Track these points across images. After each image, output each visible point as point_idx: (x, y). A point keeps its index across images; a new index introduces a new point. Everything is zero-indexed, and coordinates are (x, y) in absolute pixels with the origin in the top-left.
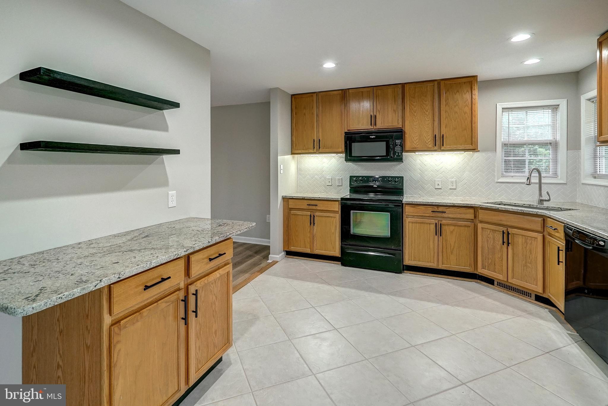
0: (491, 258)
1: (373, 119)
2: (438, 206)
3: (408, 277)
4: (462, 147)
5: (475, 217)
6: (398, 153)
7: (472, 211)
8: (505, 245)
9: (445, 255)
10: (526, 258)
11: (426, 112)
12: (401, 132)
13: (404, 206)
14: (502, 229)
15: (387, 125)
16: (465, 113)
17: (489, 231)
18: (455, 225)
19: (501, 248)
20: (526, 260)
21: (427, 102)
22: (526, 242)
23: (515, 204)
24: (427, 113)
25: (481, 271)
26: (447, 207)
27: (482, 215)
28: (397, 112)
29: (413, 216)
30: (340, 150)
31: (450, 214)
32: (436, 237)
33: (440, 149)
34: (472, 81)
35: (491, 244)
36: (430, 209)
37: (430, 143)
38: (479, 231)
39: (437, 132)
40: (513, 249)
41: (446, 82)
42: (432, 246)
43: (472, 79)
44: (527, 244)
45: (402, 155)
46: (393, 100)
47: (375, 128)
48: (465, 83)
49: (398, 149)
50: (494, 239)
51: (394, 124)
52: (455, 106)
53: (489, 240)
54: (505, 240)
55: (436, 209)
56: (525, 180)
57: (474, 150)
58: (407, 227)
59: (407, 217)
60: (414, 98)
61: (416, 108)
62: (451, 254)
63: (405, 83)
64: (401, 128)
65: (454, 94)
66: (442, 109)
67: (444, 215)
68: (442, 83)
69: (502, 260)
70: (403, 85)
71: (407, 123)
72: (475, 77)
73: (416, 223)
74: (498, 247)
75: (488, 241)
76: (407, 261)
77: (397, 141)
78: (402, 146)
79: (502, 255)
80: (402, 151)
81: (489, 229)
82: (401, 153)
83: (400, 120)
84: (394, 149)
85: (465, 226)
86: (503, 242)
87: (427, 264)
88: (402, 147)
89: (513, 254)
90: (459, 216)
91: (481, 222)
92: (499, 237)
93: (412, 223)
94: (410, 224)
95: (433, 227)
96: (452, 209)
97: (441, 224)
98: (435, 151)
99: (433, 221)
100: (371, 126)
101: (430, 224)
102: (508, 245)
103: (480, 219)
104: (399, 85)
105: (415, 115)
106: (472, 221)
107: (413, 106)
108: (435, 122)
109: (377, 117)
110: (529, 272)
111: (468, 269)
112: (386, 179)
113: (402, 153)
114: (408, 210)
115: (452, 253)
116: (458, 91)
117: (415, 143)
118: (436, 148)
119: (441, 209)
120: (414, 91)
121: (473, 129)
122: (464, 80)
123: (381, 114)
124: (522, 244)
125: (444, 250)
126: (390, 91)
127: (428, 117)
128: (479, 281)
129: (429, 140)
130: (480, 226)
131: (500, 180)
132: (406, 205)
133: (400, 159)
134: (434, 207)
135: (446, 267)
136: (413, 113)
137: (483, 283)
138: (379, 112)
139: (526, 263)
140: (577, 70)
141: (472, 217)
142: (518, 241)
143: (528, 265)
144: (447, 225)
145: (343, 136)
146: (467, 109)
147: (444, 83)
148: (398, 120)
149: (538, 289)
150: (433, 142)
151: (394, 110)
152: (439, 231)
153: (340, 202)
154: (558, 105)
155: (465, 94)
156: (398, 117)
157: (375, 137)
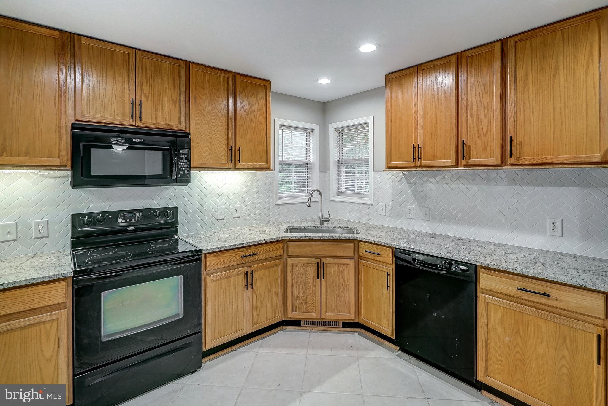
0: (302, 297)
1: (136, 108)
2: (248, 247)
4: (257, 165)
5: (284, 253)
6: (184, 171)
7: (280, 245)
8: (319, 277)
10: (339, 287)
11: (218, 113)
12: (187, 137)
13: (203, 256)
14: (315, 260)
15: (161, 122)
16: (261, 123)
17: (300, 266)
18: (265, 268)
19: (314, 282)
20: (339, 289)
21: (220, 100)
22: (339, 270)
23: (302, 227)
25: (292, 315)
27: (292, 248)
28: (178, 104)
29: (216, 271)
30: (57, 162)
31: (262, 253)
32: (246, 290)
33: (235, 166)
34: (266, 86)
35: (303, 280)
36: (239, 253)
37: (223, 157)
38: (289, 268)
39: (231, 144)
40: (326, 282)
41: (242, 78)
43: (266, 83)
44: (340, 272)
45: (190, 174)
46: (172, 83)
47: (139, 124)
48: (260, 85)
49: (182, 163)
50: (305, 274)
51: (172, 123)
52: (251, 113)
53: (300, 276)
54: (319, 273)
55: (246, 252)
57: (267, 169)
58: (208, 288)
60: (203, 88)
61: (205, 104)
62: (262, 307)
63: (190, 62)
64: (183, 131)
65: (249, 96)
66: (237, 113)
67: (256, 258)
69: (315, 296)
70: (188, 64)
71: (193, 124)
72: (269, 81)
73: (222, 278)
74: (310, 282)
75: (298, 278)
76: (209, 343)
77: (181, 152)
78: (189, 158)
79: (315, 290)
80: (190, 167)
81: (300, 264)
82: (188, 171)
83: (183, 119)
84: (176, 163)
85: (275, 266)
86: (317, 275)
87: (234, 335)
88: (190, 161)
89: (327, 286)
90: (269, 255)
91: (290, 257)
92: (312, 271)
93: (216, 279)
94: (213, 284)
95: (242, 277)
96: (262, 248)
97: (252, 271)
98: (229, 169)
99: (243, 269)
100: (131, 120)
101: (239, 275)
102: (322, 278)
103: (290, 253)
104: (181, 62)
105: (205, 113)
106: (280, 258)
107: (201, 101)
108: (230, 128)
109: (143, 105)
110: (342, 301)
111: (278, 319)
112: (151, 213)
113: (189, 171)
114: (210, 262)
115: (262, 305)
116: (253, 94)
117: (204, 156)
118: (231, 165)
119: (251, 251)
120: (202, 78)
121: (268, 144)
122: (259, 82)
123: (149, 100)
124: (335, 273)
125: (254, 305)
127: (221, 121)
128: (284, 327)
129: (222, 154)
130: (290, 261)
131: (278, 202)
132: (207, 256)
133: (186, 180)
134: (244, 250)
136: (201, 111)
137: (288, 327)
138: (147, 97)
139: (339, 292)
140: (324, 102)
141: (279, 252)
142: (331, 271)
143: (341, 293)
144: (258, 269)
145: (63, 131)
146: (262, 119)
147: (240, 79)
148: (180, 117)
149: (351, 317)
150: (228, 157)
151: (172, 100)
152: (249, 283)
153: (70, 281)
154: (313, 130)
155: (260, 100)
156: (180, 112)
157: (142, 140)
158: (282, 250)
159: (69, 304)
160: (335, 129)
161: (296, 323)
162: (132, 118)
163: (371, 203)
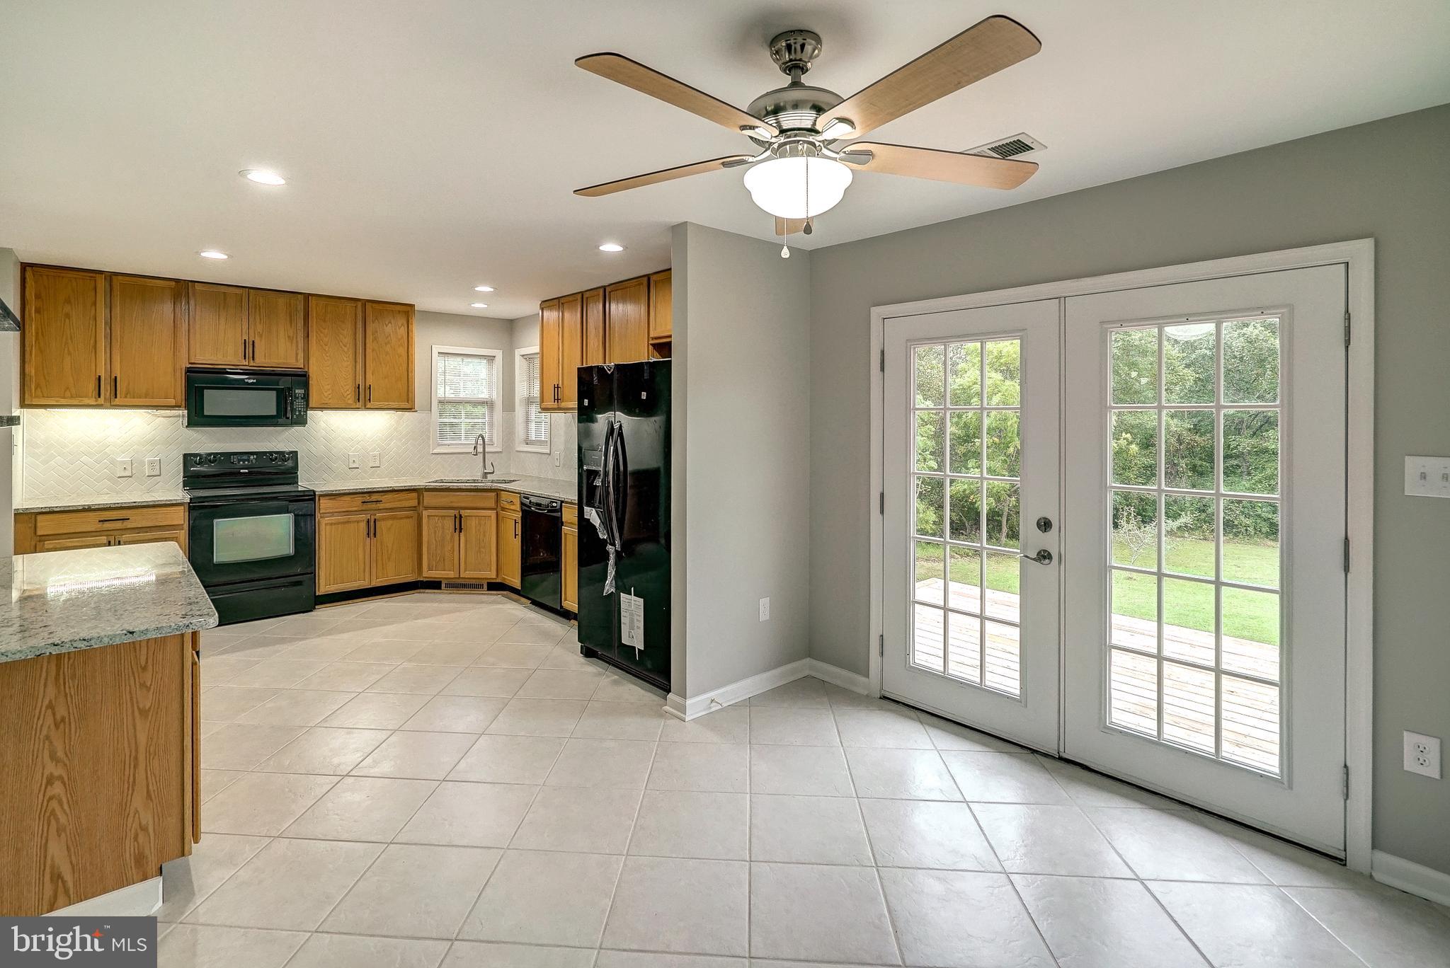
0: (438, 554)
1: (249, 348)
2: (370, 493)
3: (324, 614)
4: (395, 405)
5: (419, 503)
6: (300, 411)
7: (415, 495)
8: (458, 531)
9: (380, 562)
10: (479, 541)
11: (343, 347)
12: (305, 376)
13: (317, 498)
14: (452, 512)
15: (276, 360)
16: (400, 356)
17: (437, 518)
18: (393, 518)
19: (452, 536)
20: (479, 544)
21: (345, 332)
22: (480, 524)
24: (346, 349)
25: (428, 574)
26: (383, 494)
27: (428, 499)
28: (295, 341)
29: (332, 514)
30: (172, 402)
31: (387, 501)
32: (368, 539)
33: (365, 406)
34: (408, 312)
35: (441, 534)
36: (359, 499)
37: (349, 396)
38: (425, 521)
39: (360, 381)
40: (466, 536)
41: (374, 305)
42: (361, 556)
43: (409, 308)
45: (307, 415)
46: (288, 319)
47: (252, 364)
48: (399, 311)
49: (299, 404)
50: (443, 528)
51: (289, 362)
52: (386, 344)
53: (436, 530)
54: (457, 526)
55: (367, 498)
56: (472, 450)
57: (410, 409)
58: (323, 533)
59: (321, 517)
60: (325, 321)
61: (327, 339)
62: (389, 561)
63: (309, 294)
64: (302, 369)
65: (385, 326)
66: (368, 345)
67: (381, 506)
68: (368, 305)
69: (453, 553)
70: (307, 296)
71: (312, 361)
72: (412, 306)
73: (338, 523)
74: (448, 537)
75: (435, 532)
76: (324, 588)
77: (297, 391)
78: (306, 397)
79: (453, 546)
80: (307, 407)
81: (436, 516)
82: (304, 411)
83: (301, 355)
84: (292, 403)
85: (408, 517)
86: (455, 529)
87: (355, 585)
88: (307, 402)
89: (466, 541)
90: (397, 504)
91: (427, 508)
92: (449, 524)
93: (331, 524)
94: (327, 527)
95: (363, 525)
96: (389, 496)
97: (375, 519)
98: (358, 409)
99: (364, 517)
100: (244, 360)
101: (358, 522)
102: (460, 531)
103: (425, 504)
104: (299, 296)
105: (327, 349)
106: (414, 508)
107: (322, 335)
108: (357, 364)
109: (256, 345)
110: (483, 558)
111: (411, 578)
112: (267, 457)
113: (306, 412)
114: (324, 505)
115: (389, 559)
116: (390, 321)
117: (326, 394)
118: (360, 404)
119: (374, 497)
120: (324, 311)
121: (410, 379)
122: (398, 308)
123: (263, 341)
124: (476, 526)
125: (379, 558)
126: (281, 301)
128: (422, 590)
129: (348, 392)
130: (425, 513)
131: (436, 451)
132: (321, 498)
133: (302, 421)
134: (365, 495)
135: (381, 581)
136: (322, 346)
137: (427, 591)
138: (261, 336)
139: (479, 548)
140: (513, 318)
141: (414, 503)
142: (471, 524)
143: (482, 549)
144: (384, 519)
145: (178, 374)
146: (402, 351)
147: (372, 307)
148: (297, 354)
149: (491, 575)
150: (355, 395)
151: (289, 337)
152: (372, 530)
153: (187, 506)
154: (494, 357)
155: (400, 328)
156: (297, 349)
157: (255, 381)
158: (417, 501)
159: (186, 527)
160: (523, 356)
161: (434, 585)
162: (245, 359)
163: (548, 452)
